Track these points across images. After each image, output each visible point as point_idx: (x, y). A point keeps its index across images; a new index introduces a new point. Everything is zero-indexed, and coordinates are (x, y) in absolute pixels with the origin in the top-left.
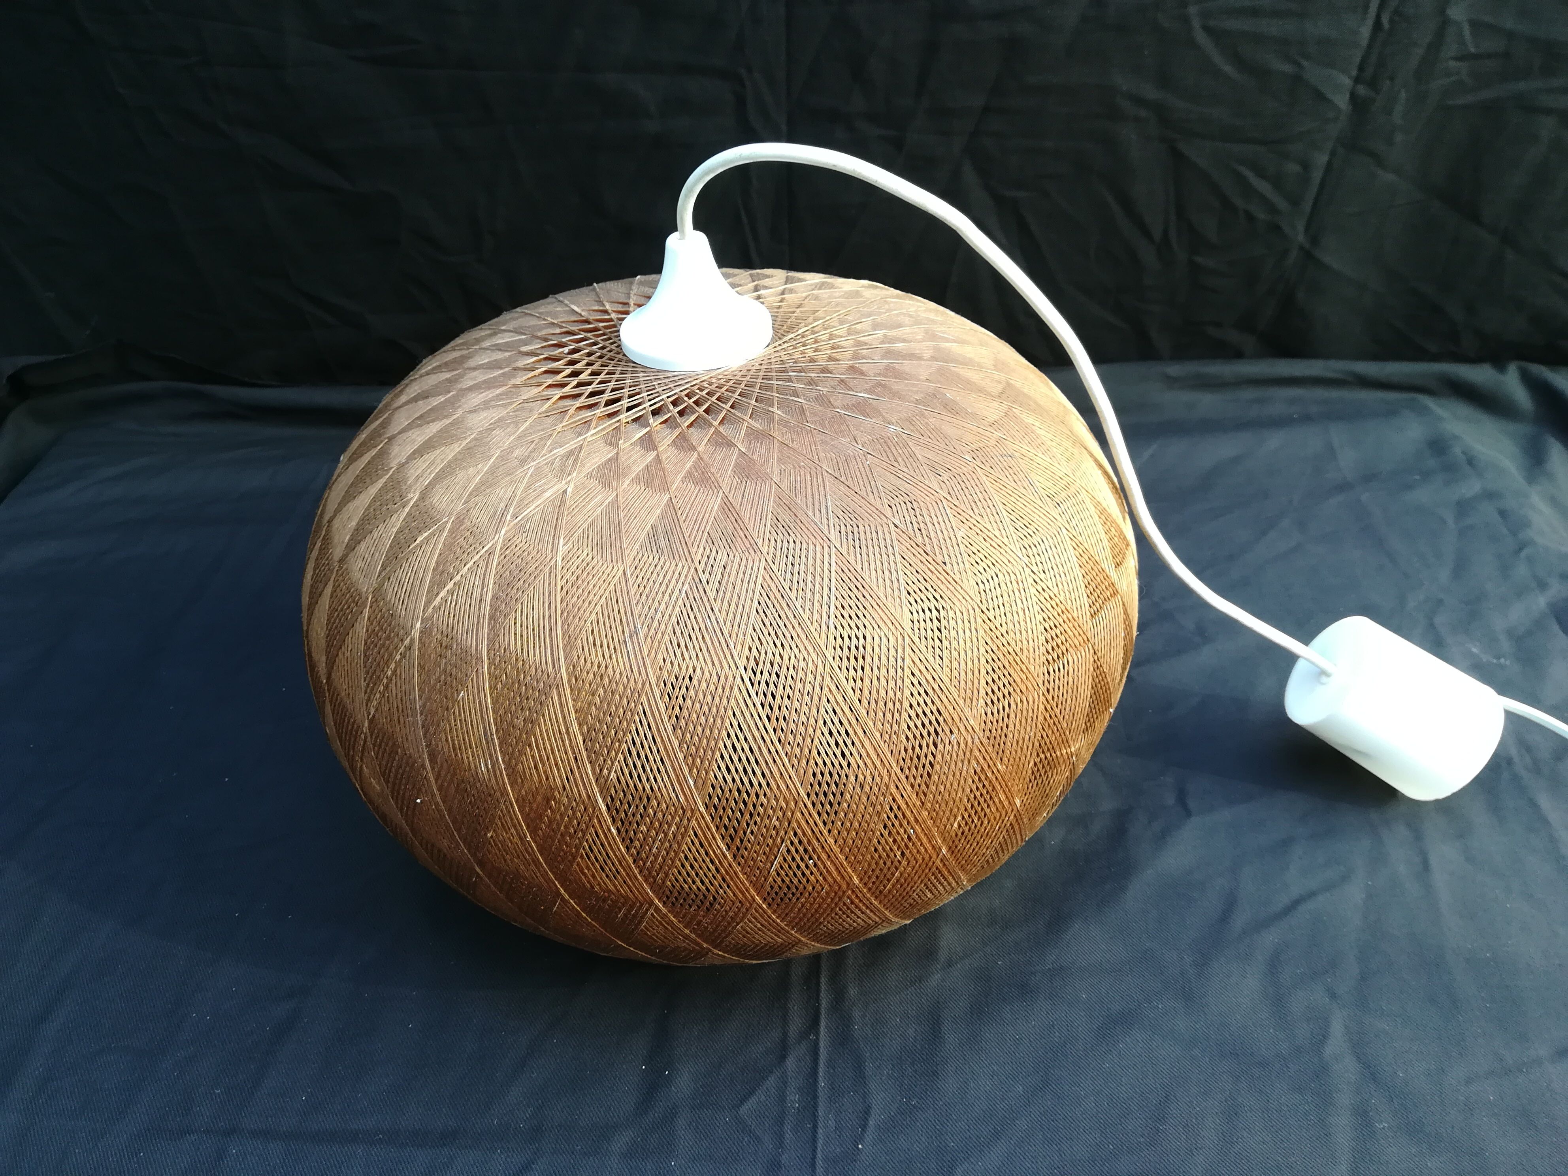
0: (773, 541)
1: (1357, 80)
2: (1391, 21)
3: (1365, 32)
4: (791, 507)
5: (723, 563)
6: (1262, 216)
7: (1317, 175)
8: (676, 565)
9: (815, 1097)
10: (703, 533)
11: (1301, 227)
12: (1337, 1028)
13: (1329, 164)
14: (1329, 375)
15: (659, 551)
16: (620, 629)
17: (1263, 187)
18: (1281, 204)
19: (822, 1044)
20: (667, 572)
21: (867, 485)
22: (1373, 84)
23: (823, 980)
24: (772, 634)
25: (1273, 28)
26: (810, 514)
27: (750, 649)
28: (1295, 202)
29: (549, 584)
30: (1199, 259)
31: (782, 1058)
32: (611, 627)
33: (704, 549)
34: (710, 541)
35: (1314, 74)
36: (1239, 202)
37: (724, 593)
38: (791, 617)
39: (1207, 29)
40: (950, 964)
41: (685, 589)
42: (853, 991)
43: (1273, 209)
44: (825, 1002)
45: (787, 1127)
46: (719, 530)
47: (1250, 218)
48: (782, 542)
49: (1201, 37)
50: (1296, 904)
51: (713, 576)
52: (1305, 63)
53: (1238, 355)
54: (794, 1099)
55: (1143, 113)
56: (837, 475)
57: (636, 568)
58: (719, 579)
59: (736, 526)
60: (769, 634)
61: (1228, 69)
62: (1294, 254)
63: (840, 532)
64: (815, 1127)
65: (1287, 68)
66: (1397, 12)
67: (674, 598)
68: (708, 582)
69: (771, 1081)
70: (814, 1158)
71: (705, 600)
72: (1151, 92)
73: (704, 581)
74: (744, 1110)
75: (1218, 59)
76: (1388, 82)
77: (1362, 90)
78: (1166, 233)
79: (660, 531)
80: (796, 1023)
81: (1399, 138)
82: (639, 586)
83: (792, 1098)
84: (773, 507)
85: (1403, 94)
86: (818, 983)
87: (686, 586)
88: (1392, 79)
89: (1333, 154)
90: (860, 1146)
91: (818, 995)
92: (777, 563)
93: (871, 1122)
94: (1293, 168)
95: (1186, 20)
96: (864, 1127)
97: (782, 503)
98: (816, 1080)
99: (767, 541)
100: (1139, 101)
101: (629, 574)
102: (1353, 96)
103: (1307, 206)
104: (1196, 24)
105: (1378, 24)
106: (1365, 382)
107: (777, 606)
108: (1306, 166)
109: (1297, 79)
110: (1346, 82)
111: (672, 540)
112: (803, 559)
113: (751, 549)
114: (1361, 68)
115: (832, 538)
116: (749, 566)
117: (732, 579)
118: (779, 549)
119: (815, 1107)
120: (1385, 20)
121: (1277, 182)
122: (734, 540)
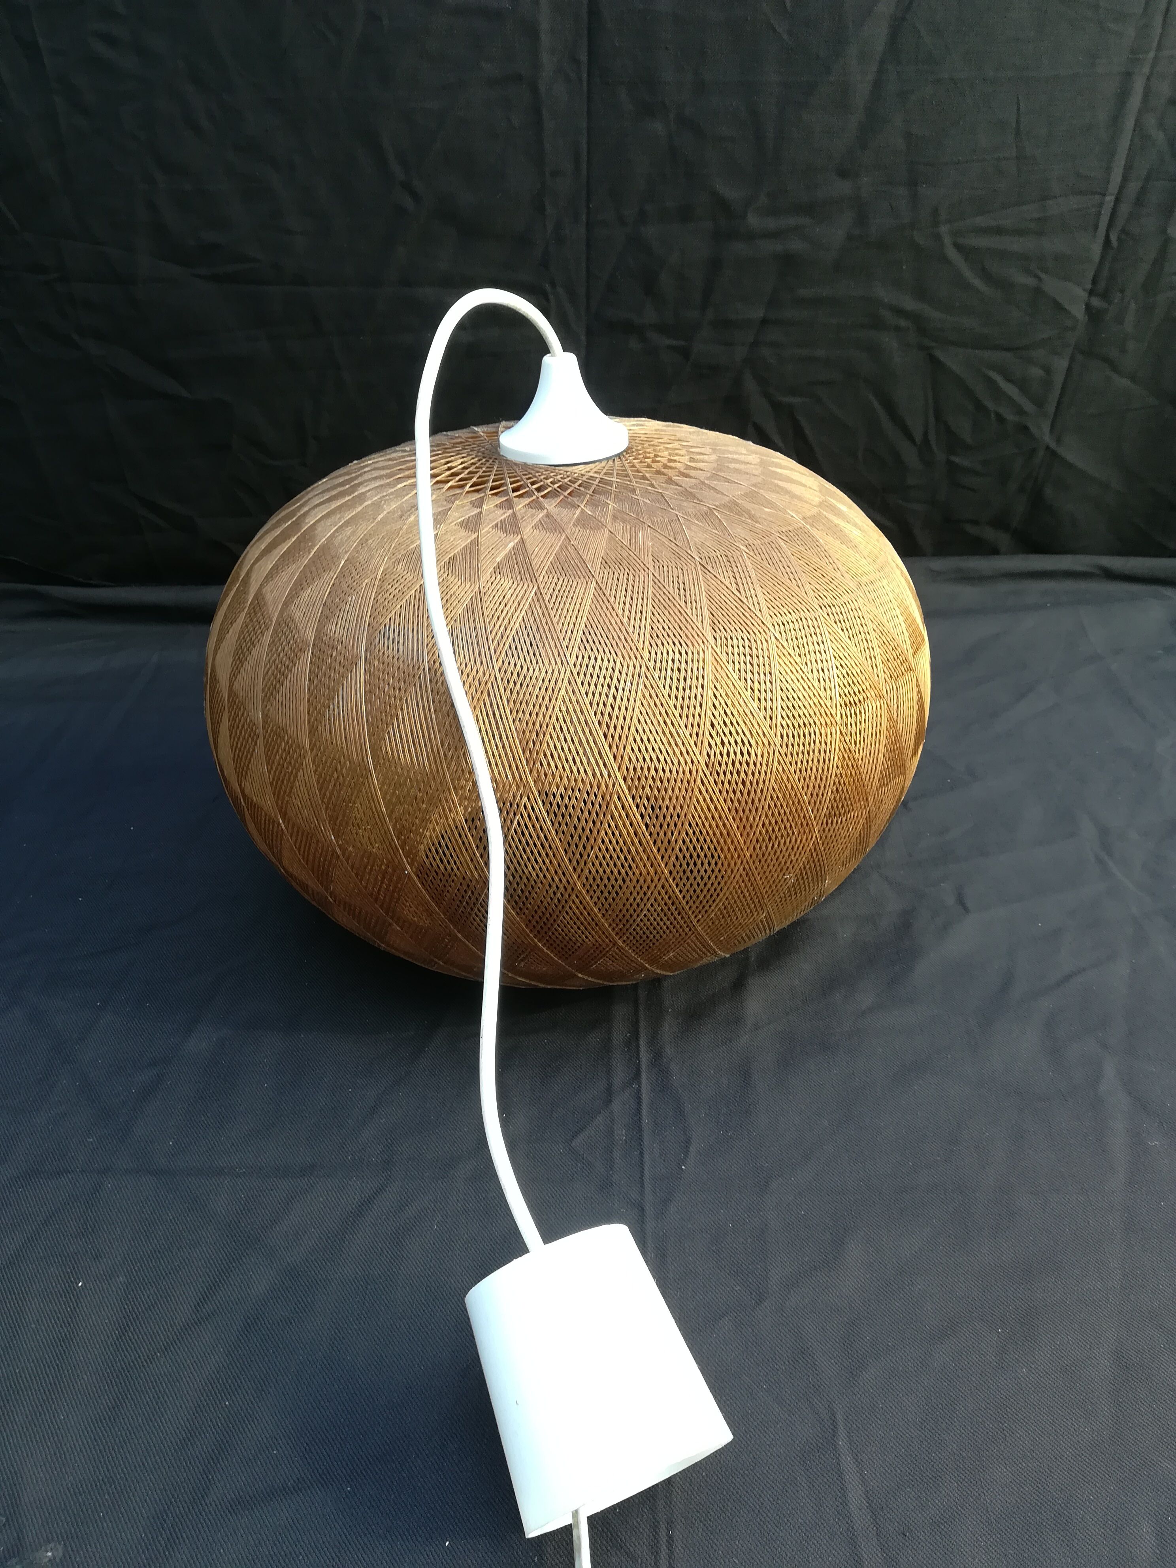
1: (1091, 293)
2: (1119, 239)
3: (1096, 249)
6: (1010, 417)
7: (1058, 379)
9: (640, 1130)
11: (1046, 426)
12: (1110, 1070)
13: (1069, 370)
14: (1079, 568)
17: (1011, 390)
18: (1028, 406)
19: (644, 1091)
22: (1105, 296)
23: (642, 1043)
25: (1016, 245)
28: (1039, 403)
30: (956, 459)
31: (608, 1102)
35: (1052, 286)
36: (989, 404)
39: (958, 247)
40: (757, 1027)
42: (669, 1051)
43: (1021, 412)
44: (645, 1057)
45: (617, 1154)
47: (1000, 419)
49: (952, 253)
50: (1068, 977)
52: (1043, 276)
53: (994, 551)
54: (621, 1133)
55: (903, 323)
61: (977, 283)
62: (1041, 453)
64: (641, 1154)
65: (1030, 281)
66: (1123, 231)
69: (600, 1119)
70: (642, 1178)
72: (909, 304)
74: (576, 1143)
75: (968, 274)
76: (1119, 294)
77: (1096, 302)
78: (926, 434)
80: (620, 1075)
81: (1131, 345)
83: (619, 1132)
85: (1133, 306)
86: (638, 1046)
88: (1122, 291)
89: (1072, 360)
90: (683, 1167)
91: (638, 1054)
93: (692, 1149)
94: (1036, 372)
95: (938, 237)
96: (686, 1153)
98: (640, 1119)
100: (900, 312)
102: (1088, 307)
103: (1051, 408)
104: (947, 241)
105: (1107, 242)
106: (1110, 575)
108: (1048, 370)
109: (1038, 291)
110: (1083, 295)
114: (1094, 282)
119: (641, 1139)
120: (1114, 238)
121: (1023, 385)
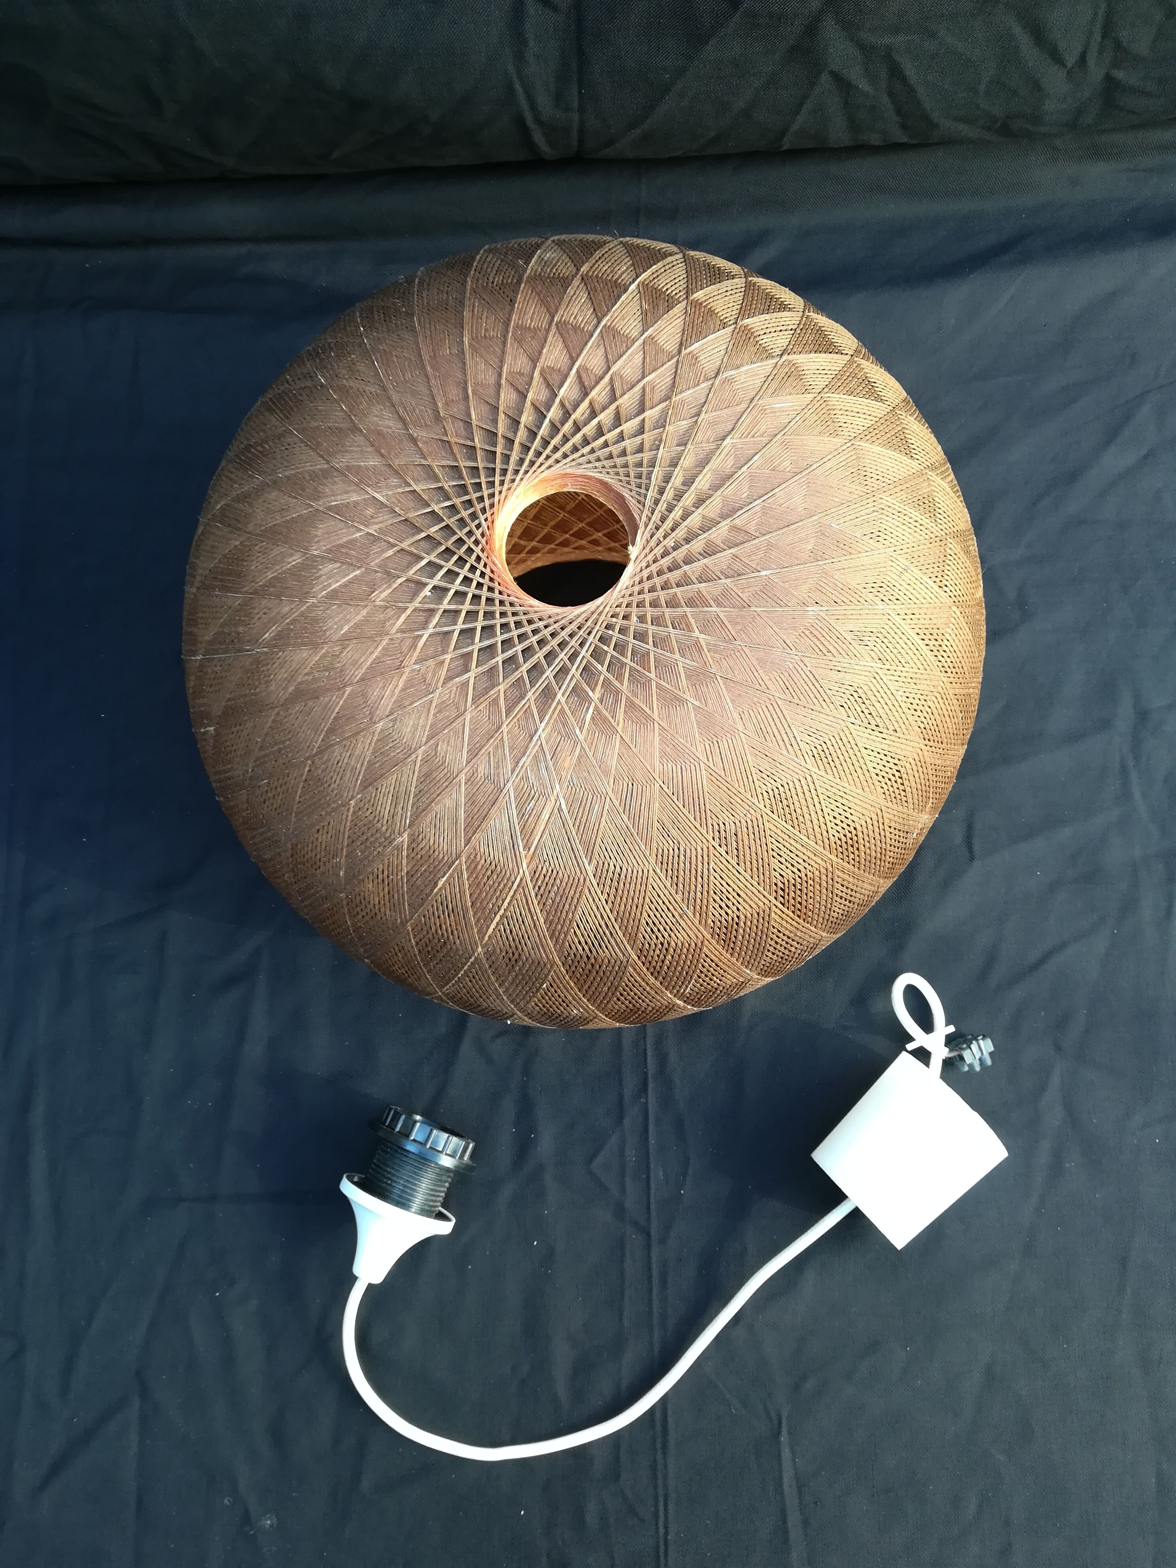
0: (765, 794)
4: (767, 753)
5: (733, 831)
8: (696, 849)
10: (705, 812)
15: (675, 842)
16: (670, 915)
20: (691, 859)
21: (818, 695)
24: (789, 866)
26: (785, 753)
27: (776, 885)
29: (594, 900)
32: (661, 916)
33: (713, 825)
34: (714, 817)
37: (744, 856)
38: (800, 847)
41: (711, 867)
46: (718, 804)
48: (773, 790)
51: (729, 846)
56: (790, 698)
57: (662, 863)
58: (735, 846)
59: (730, 793)
60: (787, 868)
63: (814, 756)
67: (705, 877)
68: (727, 853)
71: (730, 867)
73: (724, 853)
79: (665, 822)
82: (671, 878)
84: (752, 760)
87: (712, 864)
92: (775, 812)
97: (758, 753)
99: (760, 796)
101: (658, 871)
107: (787, 845)
111: (680, 826)
112: (795, 797)
113: (751, 809)
115: (810, 767)
116: (755, 826)
117: (746, 842)
118: (772, 798)
122: (734, 808)
